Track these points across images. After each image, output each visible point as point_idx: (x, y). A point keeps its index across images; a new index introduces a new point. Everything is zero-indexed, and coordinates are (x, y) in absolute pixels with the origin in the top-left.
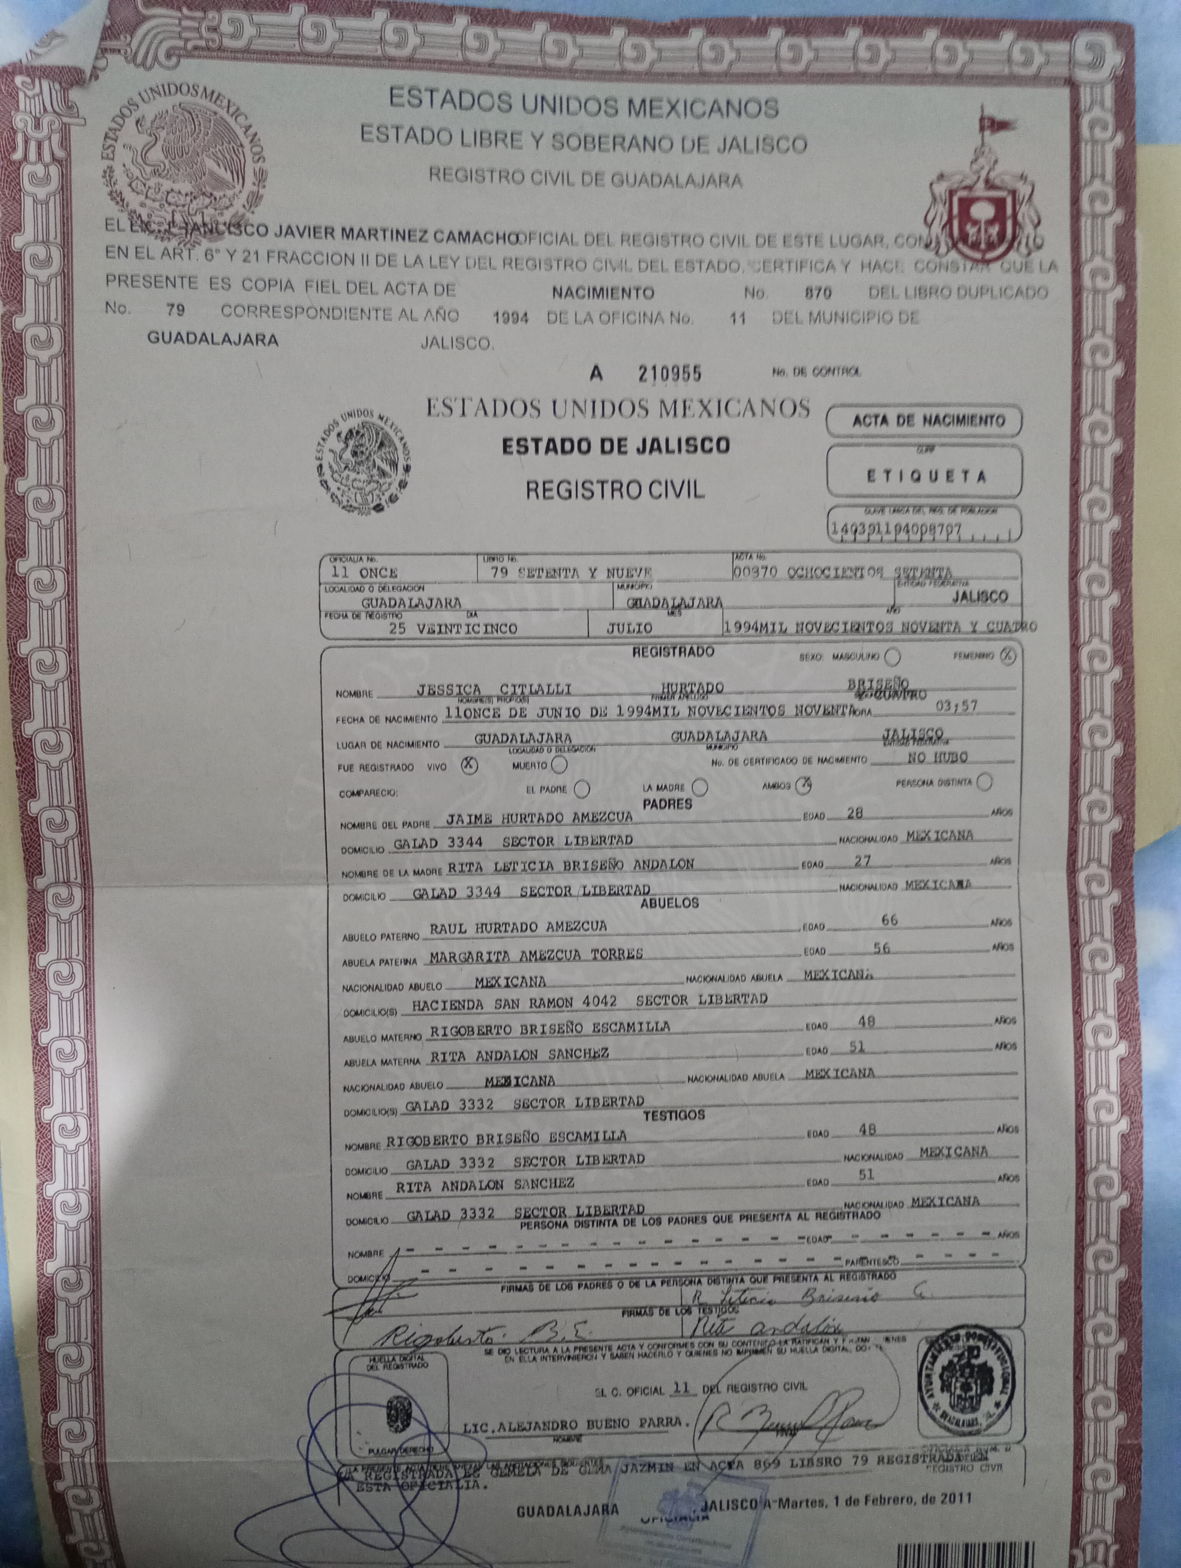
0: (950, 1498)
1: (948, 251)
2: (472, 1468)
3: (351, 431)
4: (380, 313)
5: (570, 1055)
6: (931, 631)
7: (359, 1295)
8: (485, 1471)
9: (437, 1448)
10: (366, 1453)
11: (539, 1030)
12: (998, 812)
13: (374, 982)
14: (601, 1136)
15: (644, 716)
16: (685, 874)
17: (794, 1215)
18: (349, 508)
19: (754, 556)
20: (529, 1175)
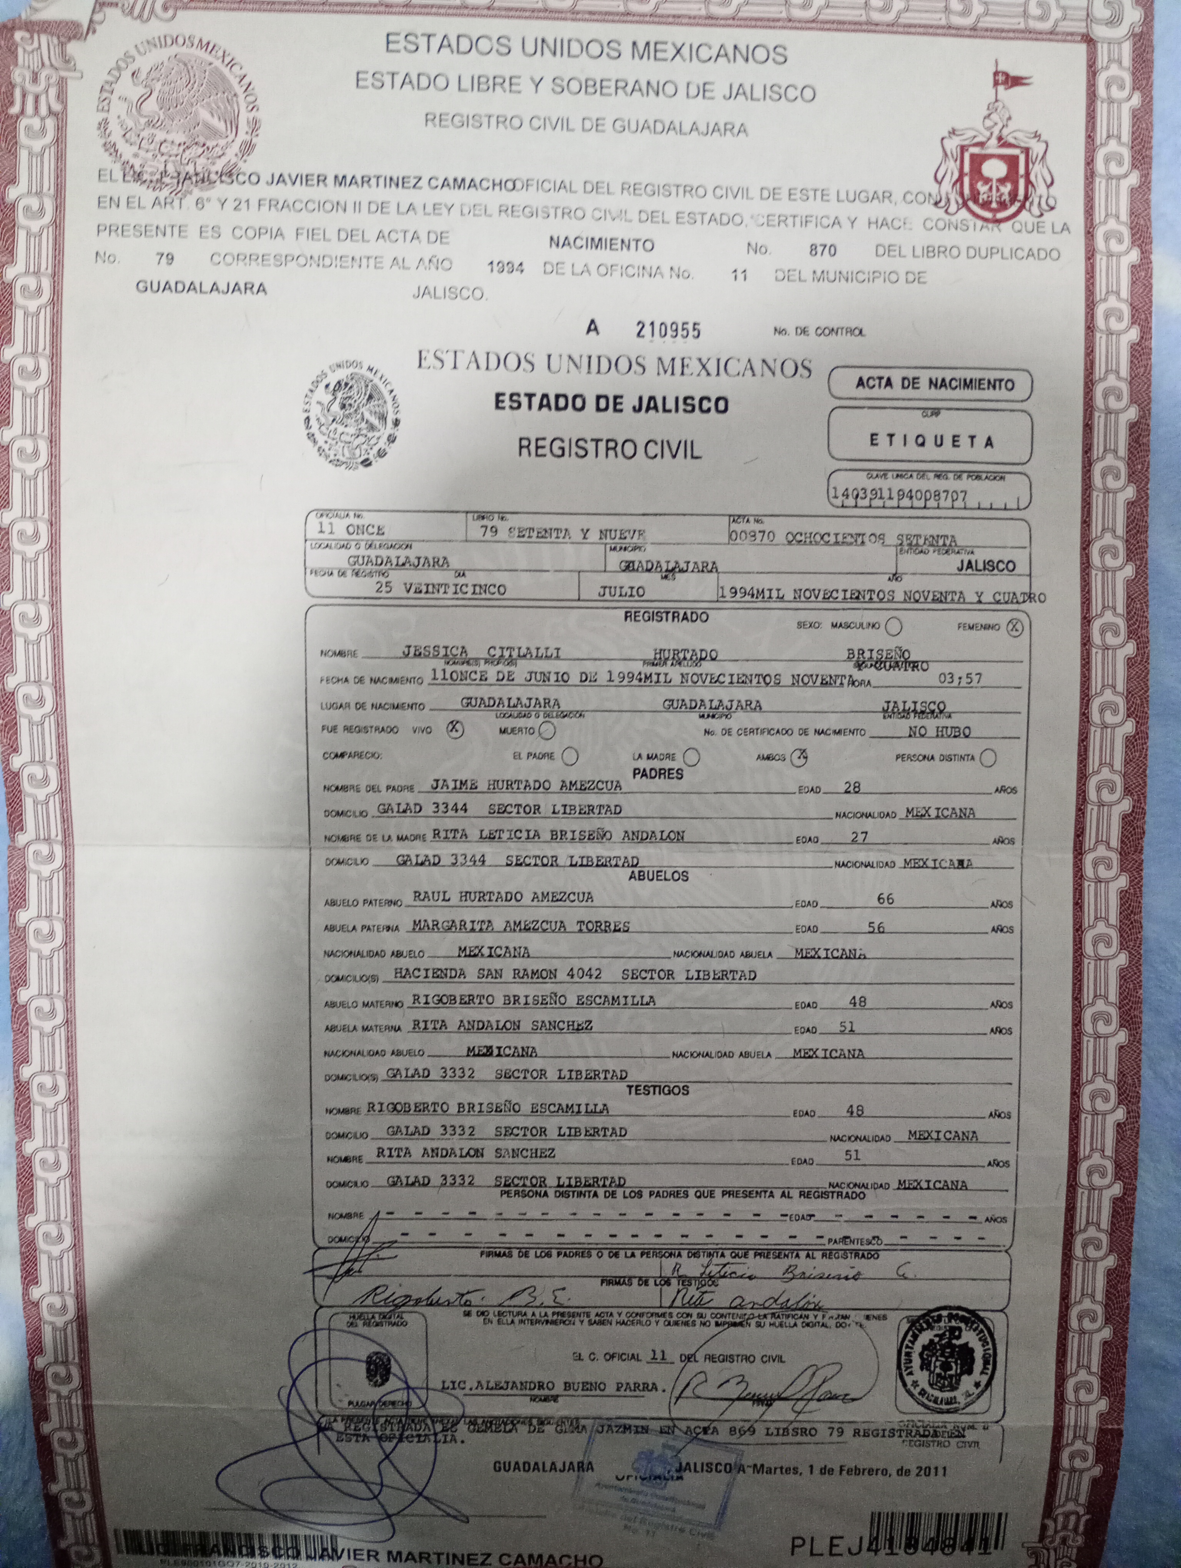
0: (925, 1471)
1: (958, 209)
2: (449, 1423)
3: (339, 382)
4: (372, 261)
5: (553, 1026)
6: (934, 601)
7: (339, 1255)
8: (462, 1427)
9: (415, 1403)
10: (345, 1404)
11: (522, 1000)
12: (1001, 790)
13: (355, 948)
14: (583, 1109)
15: (635, 682)
16: (675, 846)
17: (778, 1193)
18: (337, 463)
19: (752, 519)
20: (510, 1144)
